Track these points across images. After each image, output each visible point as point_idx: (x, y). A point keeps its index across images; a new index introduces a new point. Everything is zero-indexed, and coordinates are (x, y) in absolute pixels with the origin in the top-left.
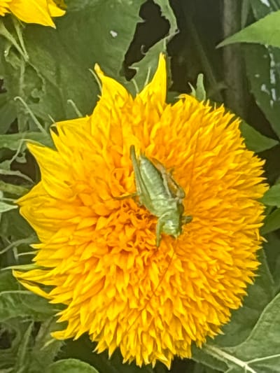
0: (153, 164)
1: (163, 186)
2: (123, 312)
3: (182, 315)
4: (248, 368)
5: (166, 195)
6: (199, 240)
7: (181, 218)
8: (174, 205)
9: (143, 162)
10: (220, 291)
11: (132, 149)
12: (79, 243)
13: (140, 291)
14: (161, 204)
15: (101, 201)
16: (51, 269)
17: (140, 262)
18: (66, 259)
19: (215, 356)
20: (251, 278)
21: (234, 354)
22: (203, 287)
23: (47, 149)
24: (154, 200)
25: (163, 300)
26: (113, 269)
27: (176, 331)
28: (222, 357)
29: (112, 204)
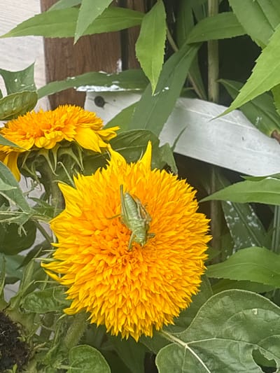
0: (133, 198)
1: (137, 211)
2: (106, 292)
3: (146, 302)
4: (187, 347)
5: (139, 217)
6: (161, 256)
7: (147, 234)
8: (143, 224)
9: (127, 196)
10: (171, 292)
11: (122, 187)
12: (83, 244)
13: (118, 281)
14: (135, 223)
15: (99, 219)
16: (63, 261)
17: (120, 261)
18: (73, 255)
19: (168, 338)
20: (195, 291)
21: (179, 338)
22: (160, 285)
23: (69, 187)
24: (131, 220)
25: (133, 289)
26: (102, 263)
27: (142, 313)
28: (171, 339)
29: (105, 222)
